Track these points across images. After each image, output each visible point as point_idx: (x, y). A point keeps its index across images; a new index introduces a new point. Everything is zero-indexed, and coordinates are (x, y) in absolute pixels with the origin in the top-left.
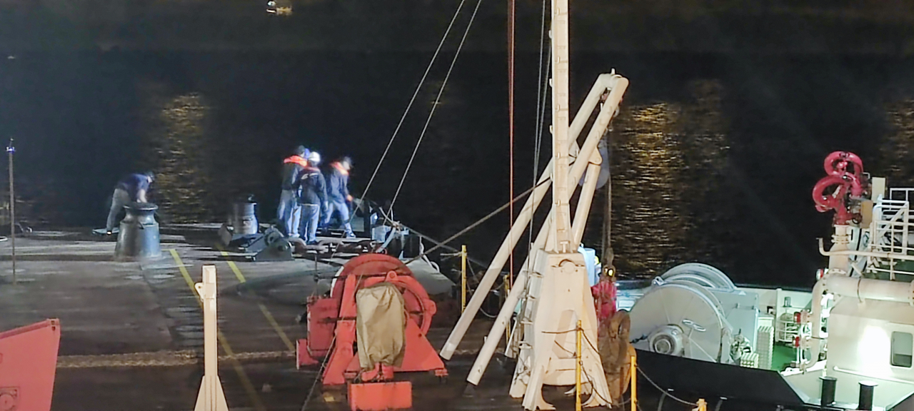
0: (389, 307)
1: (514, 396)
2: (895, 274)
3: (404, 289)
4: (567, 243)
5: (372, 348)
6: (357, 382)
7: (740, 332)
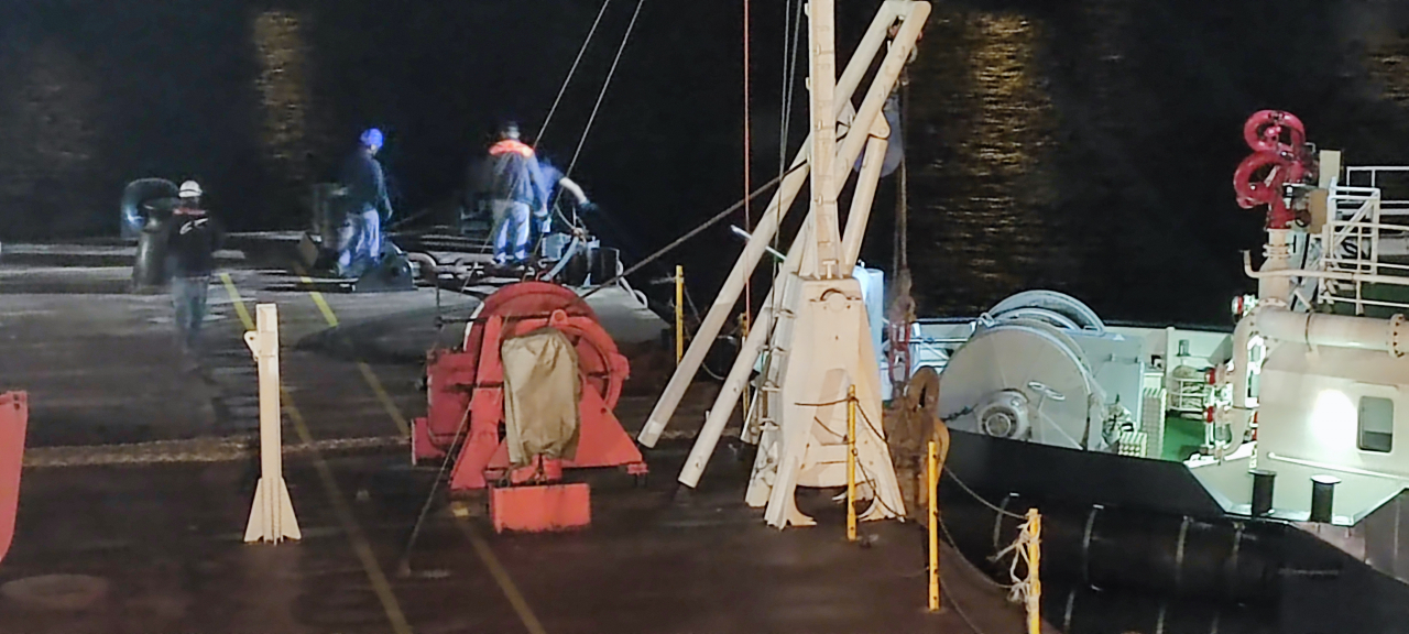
0: (554, 366)
1: (752, 504)
2: (1364, 305)
3: (577, 337)
4: (834, 262)
5: (527, 432)
6: (505, 484)
7: (1118, 400)
